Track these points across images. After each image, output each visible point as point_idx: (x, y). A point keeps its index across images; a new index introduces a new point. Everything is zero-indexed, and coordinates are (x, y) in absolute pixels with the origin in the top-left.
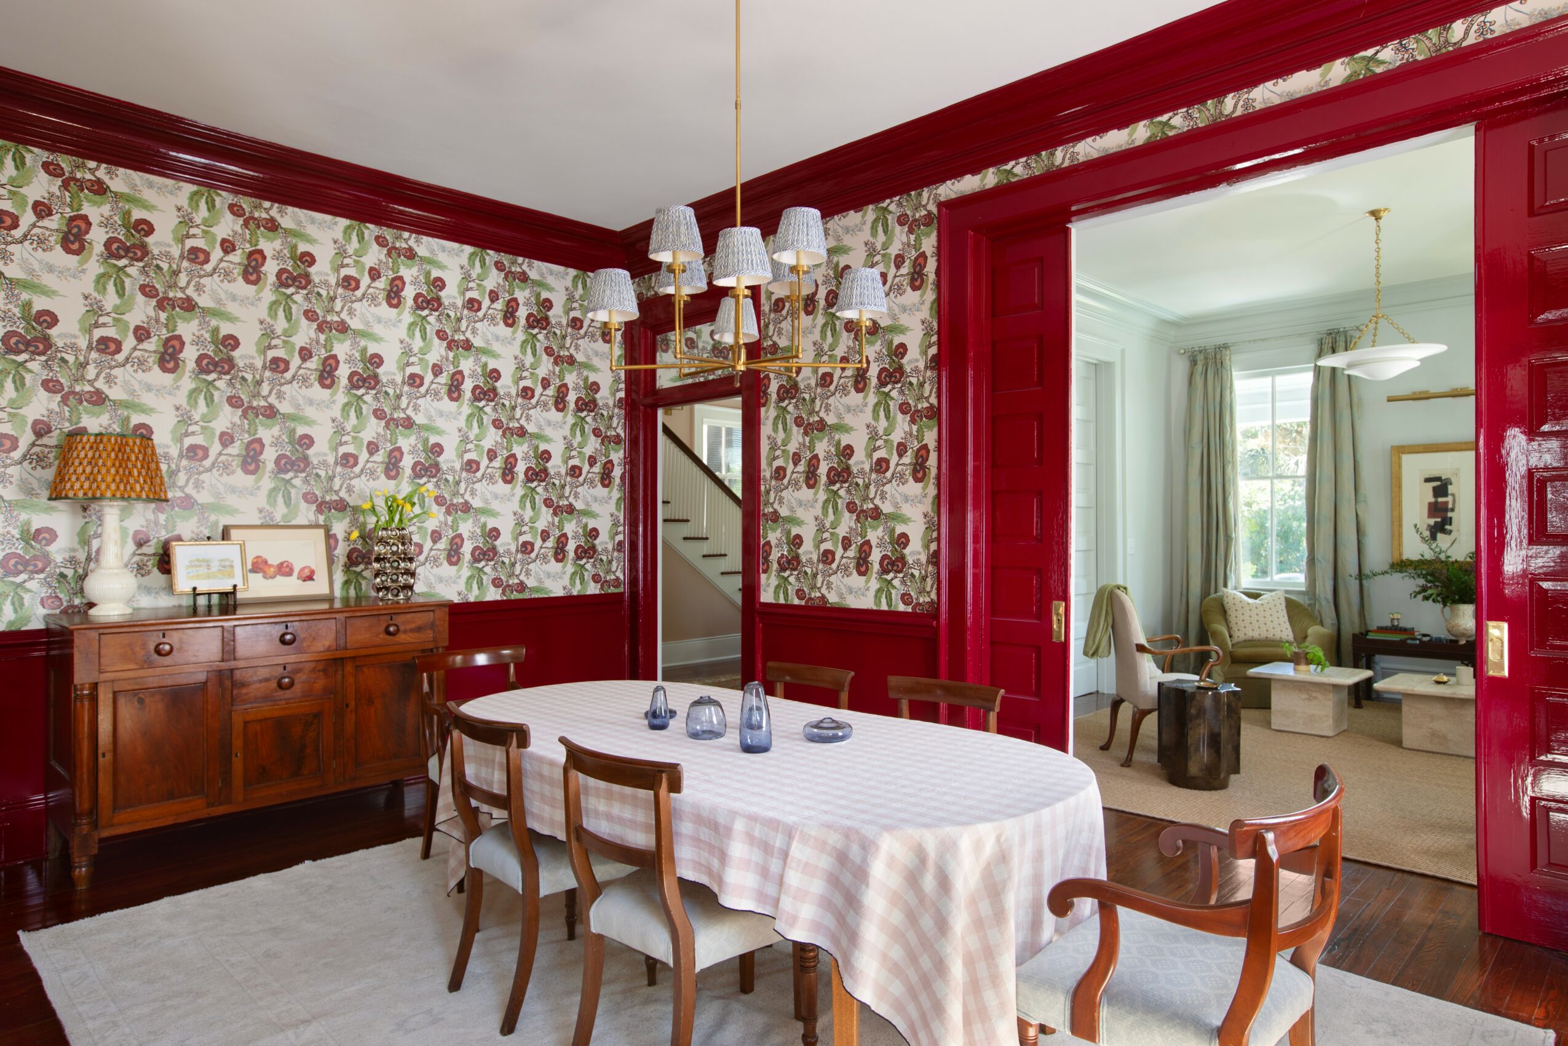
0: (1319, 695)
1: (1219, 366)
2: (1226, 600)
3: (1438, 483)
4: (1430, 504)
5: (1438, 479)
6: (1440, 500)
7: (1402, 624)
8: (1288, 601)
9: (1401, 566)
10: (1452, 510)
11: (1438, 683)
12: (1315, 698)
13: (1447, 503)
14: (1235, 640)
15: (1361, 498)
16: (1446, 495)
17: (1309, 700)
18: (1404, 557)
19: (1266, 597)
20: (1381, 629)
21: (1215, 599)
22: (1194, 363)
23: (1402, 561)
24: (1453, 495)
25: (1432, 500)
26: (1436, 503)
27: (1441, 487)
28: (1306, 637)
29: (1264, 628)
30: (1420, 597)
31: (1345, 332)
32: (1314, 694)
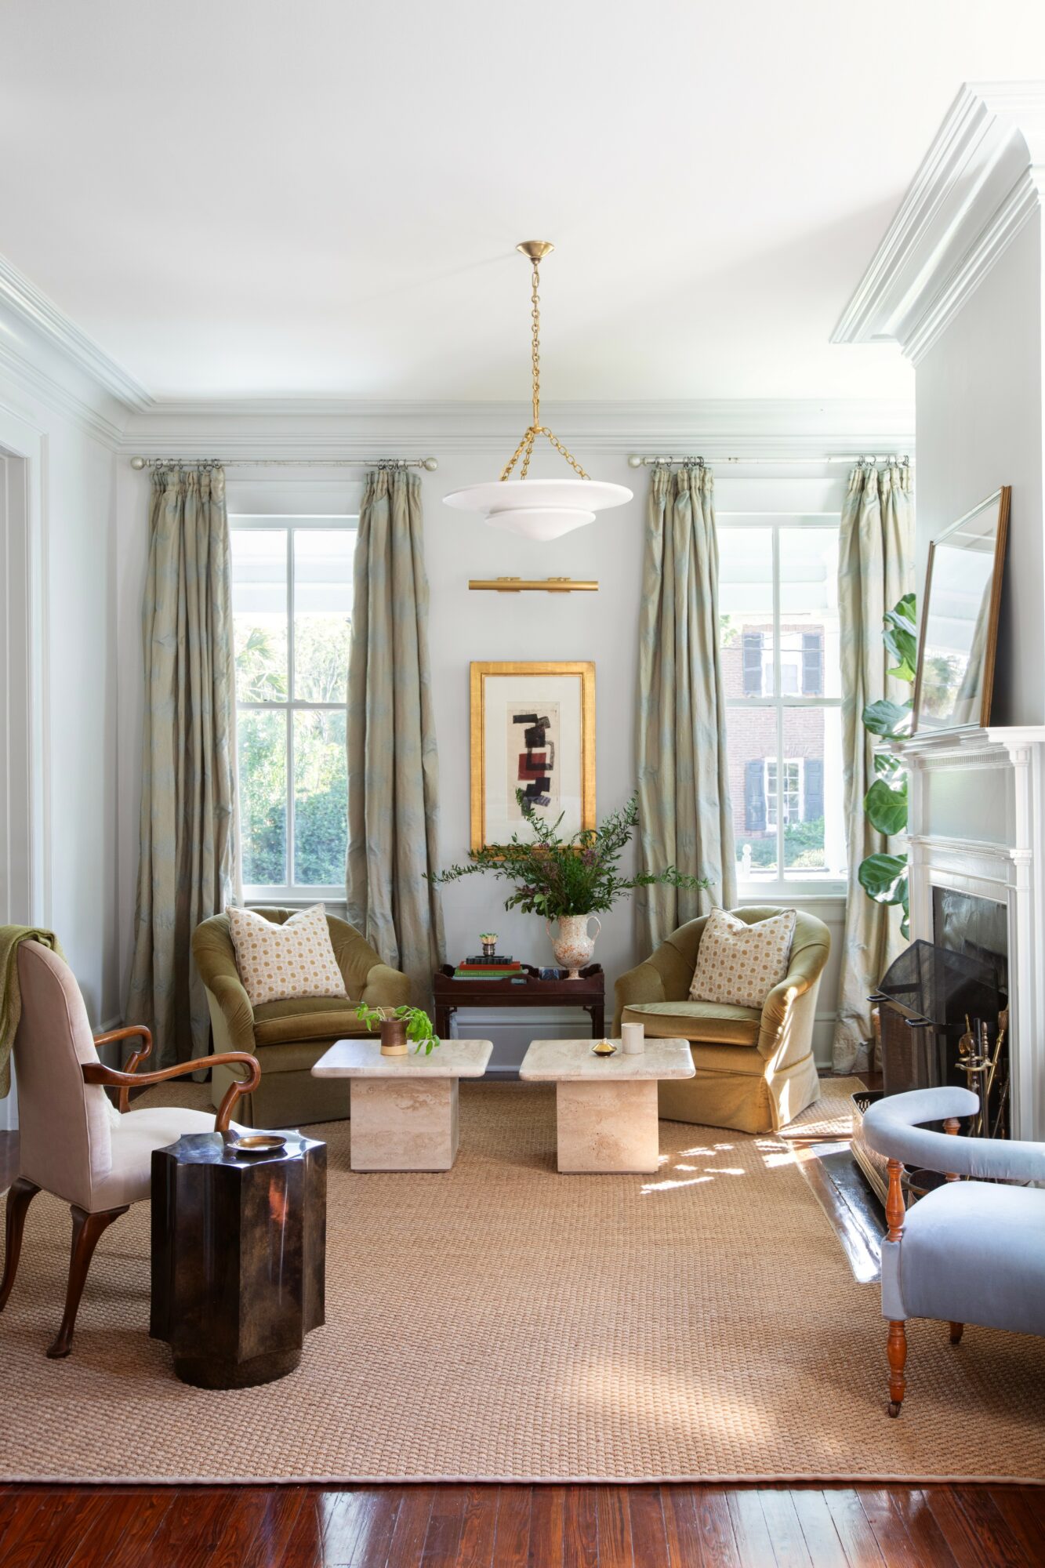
0: (429, 1099)
1: (205, 499)
2: (235, 928)
3: (533, 725)
4: (522, 756)
5: (532, 718)
6: (536, 750)
7: (499, 952)
8: (331, 922)
9: (485, 856)
10: (551, 767)
11: (601, 1054)
12: (424, 1103)
13: (543, 755)
14: (257, 1001)
15: (429, 746)
16: (542, 744)
17: (414, 1108)
18: (488, 843)
19: (299, 917)
20: (473, 963)
21: (213, 926)
22: (161, 487)
23: (485, 849)
24: (552, 744)
25: (525, 751)
26: (530, 755)
27: (536, 731)
28: (365, 986)
29: (301, 976)
30: (519, 906)
31: (405, 467)
32: (422, 1098)
